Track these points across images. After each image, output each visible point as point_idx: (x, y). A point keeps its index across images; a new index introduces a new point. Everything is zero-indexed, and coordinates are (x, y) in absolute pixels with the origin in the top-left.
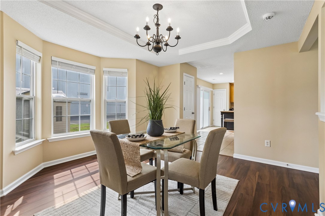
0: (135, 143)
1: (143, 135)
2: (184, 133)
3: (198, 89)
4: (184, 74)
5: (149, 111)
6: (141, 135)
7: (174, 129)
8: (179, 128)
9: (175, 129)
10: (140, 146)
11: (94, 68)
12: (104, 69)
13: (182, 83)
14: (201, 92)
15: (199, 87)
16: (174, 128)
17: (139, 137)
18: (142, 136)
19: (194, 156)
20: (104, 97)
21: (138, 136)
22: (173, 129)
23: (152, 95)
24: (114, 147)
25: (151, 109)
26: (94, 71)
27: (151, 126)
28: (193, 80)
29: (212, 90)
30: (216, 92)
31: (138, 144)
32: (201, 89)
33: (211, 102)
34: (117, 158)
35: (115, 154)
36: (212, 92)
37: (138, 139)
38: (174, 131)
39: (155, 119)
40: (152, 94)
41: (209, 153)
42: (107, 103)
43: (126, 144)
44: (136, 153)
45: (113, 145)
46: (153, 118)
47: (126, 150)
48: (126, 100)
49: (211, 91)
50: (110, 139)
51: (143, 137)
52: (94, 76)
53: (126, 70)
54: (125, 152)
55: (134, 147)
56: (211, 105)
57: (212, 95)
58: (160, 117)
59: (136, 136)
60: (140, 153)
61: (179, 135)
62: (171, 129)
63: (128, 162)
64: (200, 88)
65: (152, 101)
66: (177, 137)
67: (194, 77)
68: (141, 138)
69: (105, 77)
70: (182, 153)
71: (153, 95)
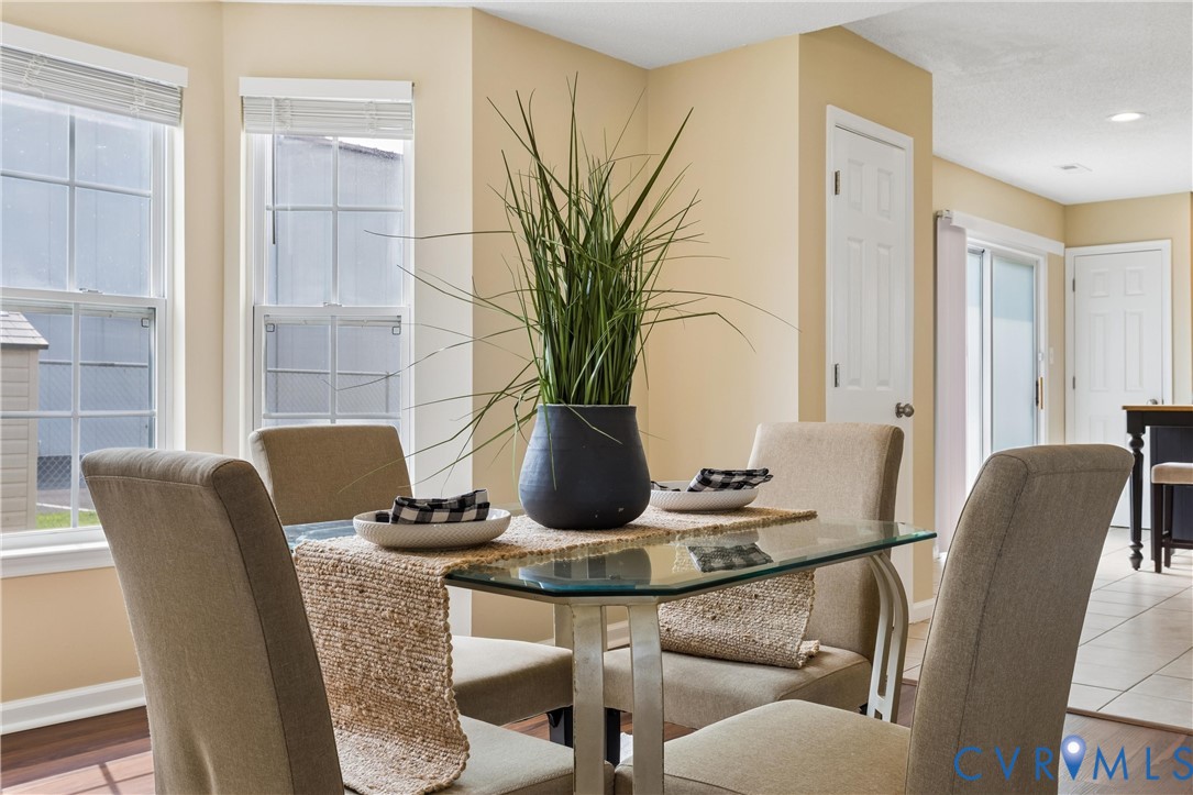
0: (414, 559)
1: (479, 500)
2: (811, 516)
3: (944, 238)
4: (833, 114)
5: (539, 340)
6: (463, 504)
7: (729, 480)
8: (766, 475)
9: (739, 486)
10: (452, 577)
11: (174, 76)
12: (249, 87)
13: (817, 183)
14: (972, 263)
15: (955, 223)
16: (729, 474)
17: (444, 515)
18: (471, 513)
19: (882, 691)
20: (247, 288)
21: (437, 505)
22: (724, 486)
23: (560, 225)
24: (237, 566)
25: (548, 328)
26: (172, 101)
27: (546, 450)
28: (901, 160)
29: (1057, 248)
30: (1091, 262)
31: (439, 564)
32: (972, 240)
33: (1050, 344)
34: (261, 647)
35: (249, 616)
36: (1058, 265)
37: (439, 530)
38: (729, 496)
39: (579, 398)
40: (555, 211)
41: (979, 632)
42: (273, 328)
43: (354, 568)
44: (421, 633)
45: (234, 547)
46: (562, 395)
47: (354, 614)
48: (405, 304)
49: (1051, 257)
50: (208, 500)
51: (481, 518)
52: (179, 134)
53: (400, 93)
54: (344, 628)
55: (409, 585)
56: (1051, 368)
57: (1064, 287)
58: (621, 386)
59: (422, 510)
60: (447, 628)
61: (765, 524)
62: (705, 480)
63: (368, 709)
64: (960, 231)
65: (560, 271)
66: (755, 549)
67: (907, 141)
68: (466, 529)
69: (256, 143)
70: (796, 668)
71: (564, 216)
